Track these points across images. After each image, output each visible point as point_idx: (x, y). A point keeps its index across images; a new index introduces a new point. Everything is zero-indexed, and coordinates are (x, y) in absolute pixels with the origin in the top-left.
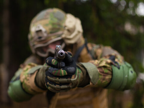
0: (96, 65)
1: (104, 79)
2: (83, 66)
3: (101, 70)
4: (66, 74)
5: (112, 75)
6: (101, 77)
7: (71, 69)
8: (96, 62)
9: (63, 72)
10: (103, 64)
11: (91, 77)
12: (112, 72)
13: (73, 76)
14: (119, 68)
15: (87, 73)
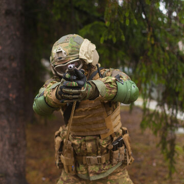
0: (104, 82)
1: (110, 93)
2: (93, 83)
3: (108, 85)
4: (77, 85)
5: (117, 89)
6: (108, 90)
7: (81, 82)
8: (103, 79)
9: (74, 84)
10: (110, 80)
11: (100, 91)
12: (117, 87)
13: (83, 88)
14: (123, 84)
15: (96, 88)
